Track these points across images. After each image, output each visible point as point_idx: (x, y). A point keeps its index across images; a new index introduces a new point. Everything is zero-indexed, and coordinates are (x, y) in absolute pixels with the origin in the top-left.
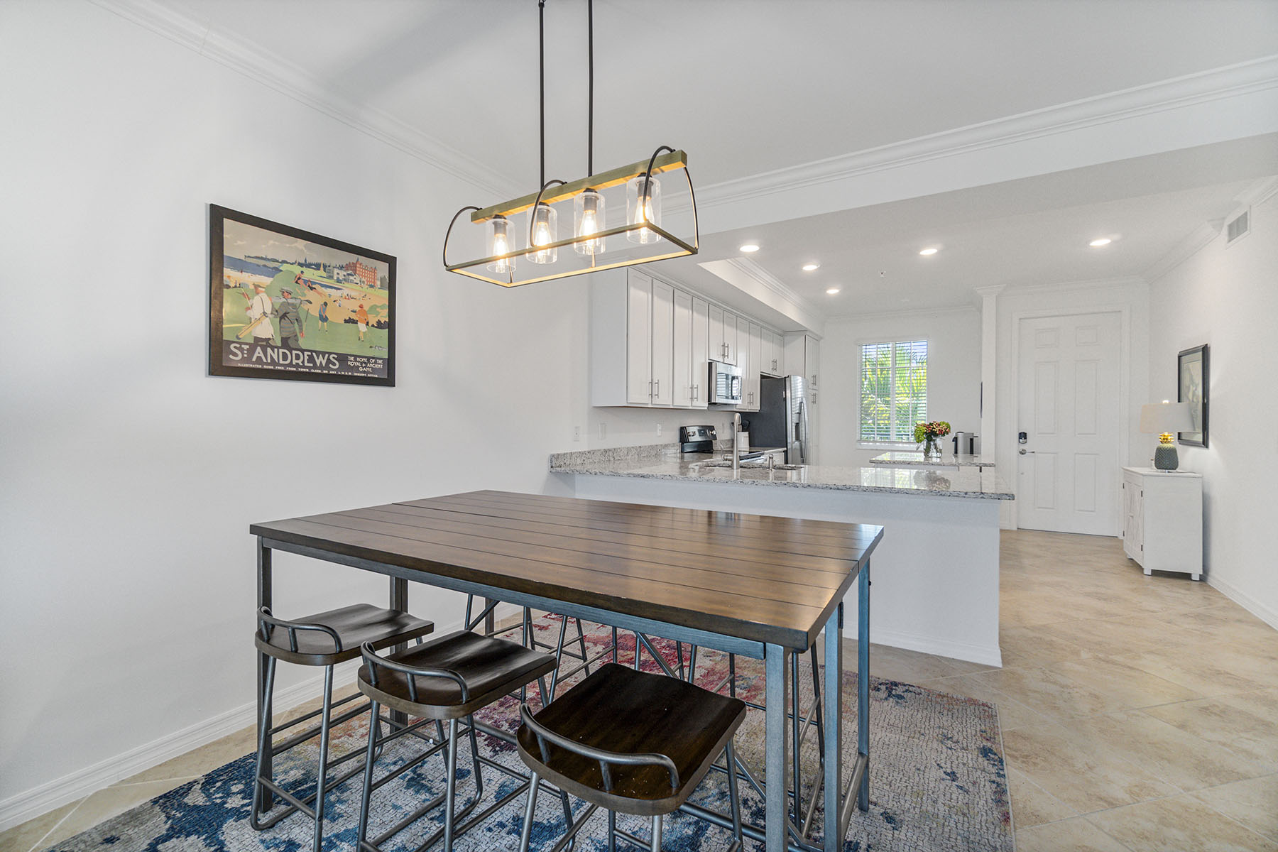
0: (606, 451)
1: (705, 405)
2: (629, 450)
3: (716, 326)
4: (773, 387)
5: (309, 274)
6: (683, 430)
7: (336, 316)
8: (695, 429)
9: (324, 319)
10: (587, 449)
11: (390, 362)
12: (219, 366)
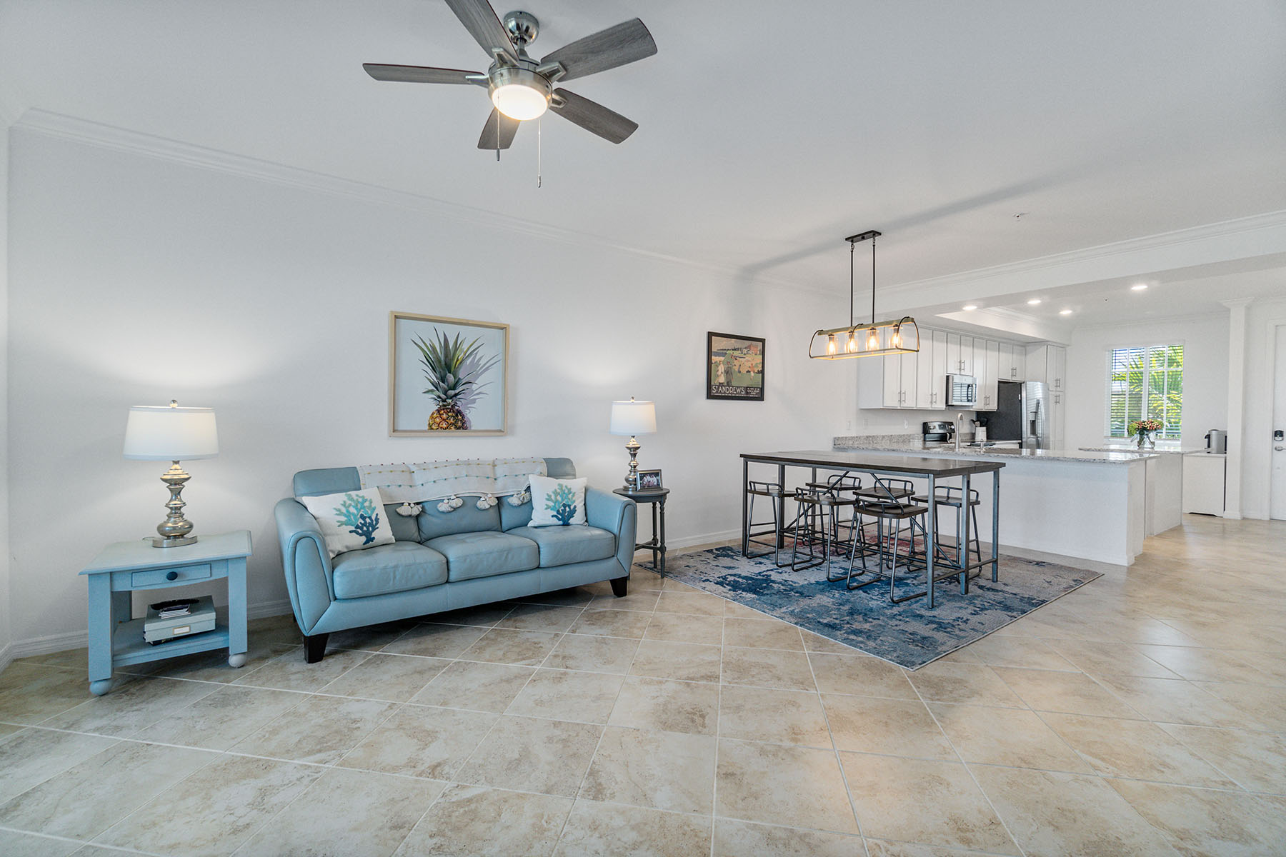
0: (867, 437)
1: (943, 406)
2: (883, 437)
3: (954, 348)
4: (1010, 391)
5: (736, 353)
6: (925, 425)
7: (744, 370)
8: (936, 424)
9: (740, 372)
10: (856, 435)
11: (762, 389)
12: (710, 396)
